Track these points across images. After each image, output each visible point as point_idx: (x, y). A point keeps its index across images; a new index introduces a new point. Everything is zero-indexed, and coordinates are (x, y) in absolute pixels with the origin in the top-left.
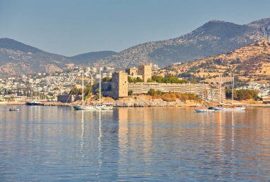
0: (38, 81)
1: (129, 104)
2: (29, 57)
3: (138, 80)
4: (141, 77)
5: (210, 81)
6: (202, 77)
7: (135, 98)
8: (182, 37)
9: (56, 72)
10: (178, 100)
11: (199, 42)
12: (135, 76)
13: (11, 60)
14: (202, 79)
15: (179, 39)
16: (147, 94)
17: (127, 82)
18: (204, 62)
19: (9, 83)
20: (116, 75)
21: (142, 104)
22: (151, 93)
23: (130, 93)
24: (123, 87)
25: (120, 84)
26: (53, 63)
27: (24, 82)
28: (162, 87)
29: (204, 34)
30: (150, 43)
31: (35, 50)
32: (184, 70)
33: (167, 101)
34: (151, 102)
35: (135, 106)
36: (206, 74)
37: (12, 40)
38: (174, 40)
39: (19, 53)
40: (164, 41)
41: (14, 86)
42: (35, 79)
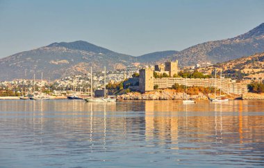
0: (101, 78)
1: (154, 97)
2: (100, 57)
3: (165, 75)
4: (167, 73)
5: (254, 76)
6: (246, 73)
7: (161, 92)
8: (239, 37)
9: (118, 70)
10: (200, 94)
11: (256, 41)
12: (162, 72)
13: (84, 60)
14: (246, 75)
15: (236, 38)
16: (171, 89)
17: (153, 78)
18: (250, 59)
19: (75, 81)
20: (142, 71)
21: (166, 97)
22: (175, 87)
23: (156, 87)
24: (149, 82)
25: (146, 79)
26: (120, 62)
27: (88, 80)
28: (187, 82)
29: (261, 34)
30: (209, 42)
31: (105, 51)
32: (231, 66)
33: (190, 94)
34: (175, 95)
35: (160, 99)
36: (250, 70)
37: (86, 42)
38: (232, 39)
39: (91, 54)
40: (222, 41)
41: (80, 83)
42: (98, 77)
